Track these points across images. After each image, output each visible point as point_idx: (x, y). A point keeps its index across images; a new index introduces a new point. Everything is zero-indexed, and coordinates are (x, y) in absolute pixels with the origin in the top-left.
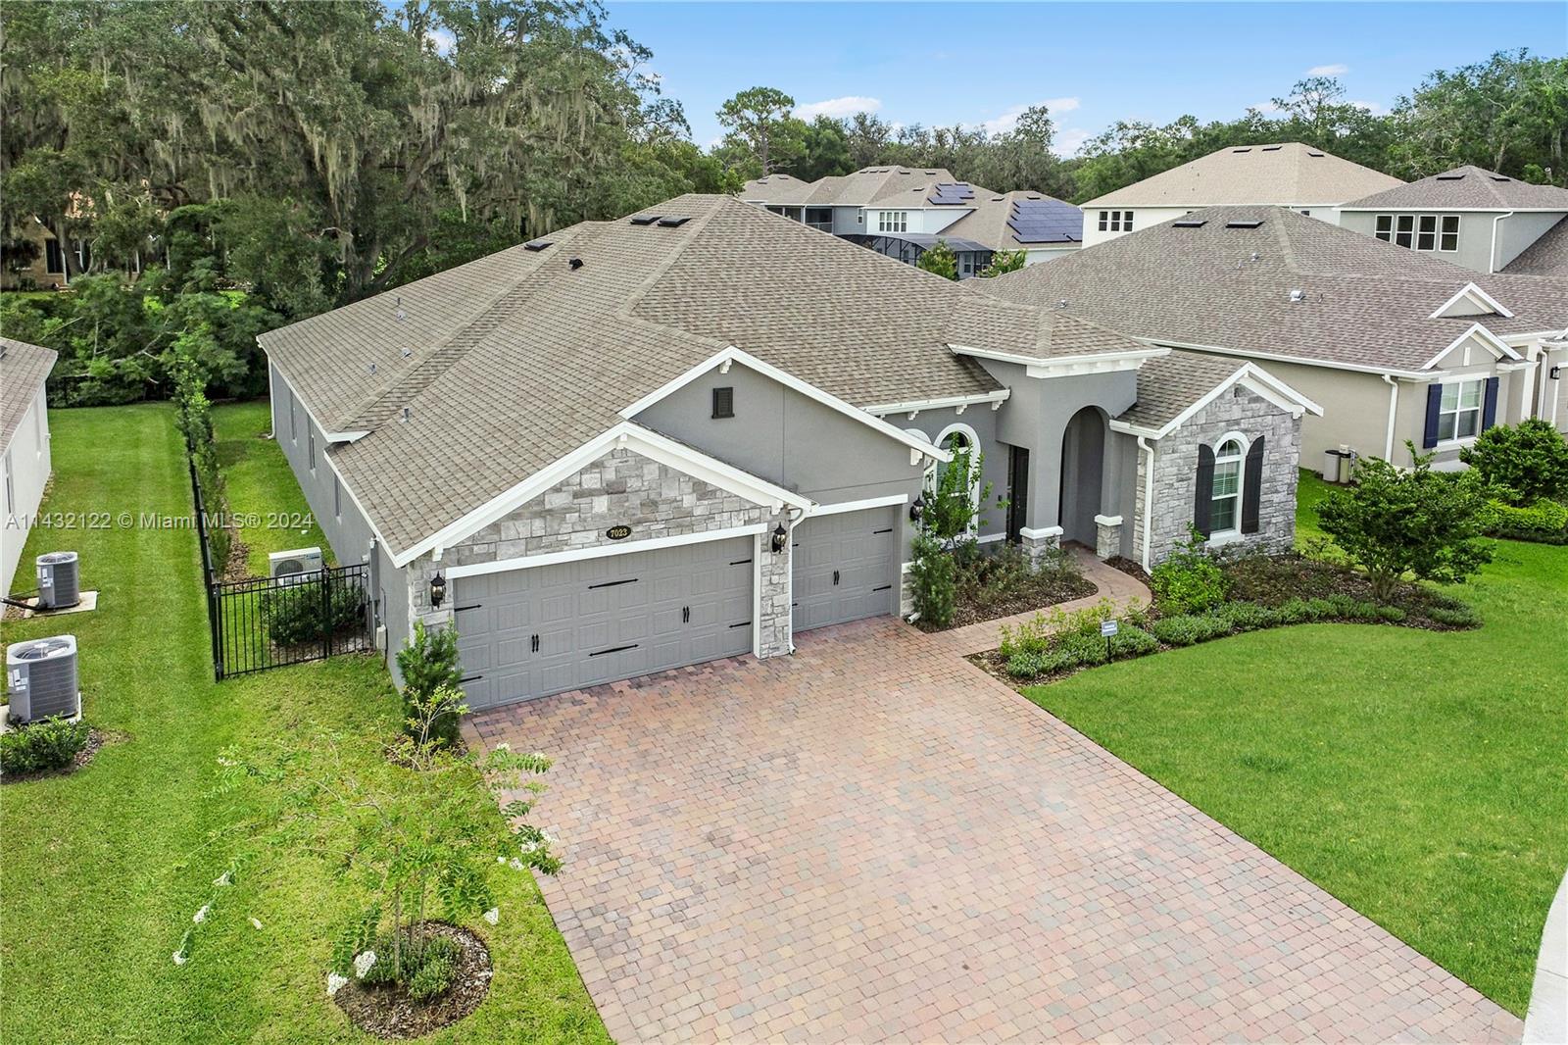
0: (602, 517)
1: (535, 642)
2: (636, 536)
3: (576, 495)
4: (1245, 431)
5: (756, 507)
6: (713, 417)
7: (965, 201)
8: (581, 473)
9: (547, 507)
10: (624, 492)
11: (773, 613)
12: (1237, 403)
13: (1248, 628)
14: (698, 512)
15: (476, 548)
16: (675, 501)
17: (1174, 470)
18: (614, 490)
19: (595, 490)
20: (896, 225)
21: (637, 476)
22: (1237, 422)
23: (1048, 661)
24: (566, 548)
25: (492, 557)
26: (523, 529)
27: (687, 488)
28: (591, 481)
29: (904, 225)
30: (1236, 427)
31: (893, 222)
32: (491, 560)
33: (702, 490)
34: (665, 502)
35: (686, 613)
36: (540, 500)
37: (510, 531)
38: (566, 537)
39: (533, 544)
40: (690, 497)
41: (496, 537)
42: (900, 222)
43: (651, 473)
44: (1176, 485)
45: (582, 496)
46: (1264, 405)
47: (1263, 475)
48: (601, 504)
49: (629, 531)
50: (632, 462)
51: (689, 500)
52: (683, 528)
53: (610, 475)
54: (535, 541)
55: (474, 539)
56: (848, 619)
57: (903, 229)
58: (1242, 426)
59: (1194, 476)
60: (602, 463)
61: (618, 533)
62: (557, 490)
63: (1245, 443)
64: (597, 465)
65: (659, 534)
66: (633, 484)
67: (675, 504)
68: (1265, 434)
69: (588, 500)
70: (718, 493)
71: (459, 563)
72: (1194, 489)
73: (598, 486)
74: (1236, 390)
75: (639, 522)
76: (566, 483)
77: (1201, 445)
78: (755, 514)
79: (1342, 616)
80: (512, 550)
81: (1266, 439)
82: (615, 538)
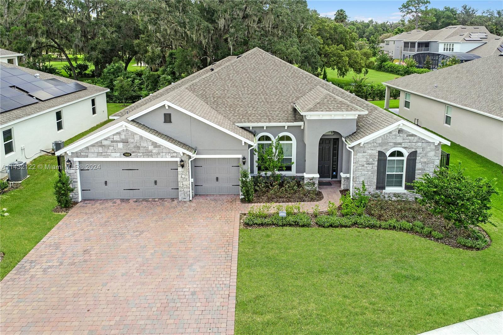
0: (121, 149)
1: (106, 183)
2: (133, 156)
3: (112, 142)
4: (405, 148)
5: (175, 152)
6: (164, 122)
7: (481, 39)
8: (113, 135)
9: (103, 144)
10: (128, 142)
11: (183, 187)
12: (400, 136)
13: (360, 226)
14: (154, 151)
15: (82, 153)
16: (145, 147)
17: (365, 160)
18: (125, 142)
19: (118, 141)
20: (450, 49)
21: (132, 138)
22: (400, 144)
23: (259, 221)
24: (110, 157)
25: (87, 157)
26: (96, 149)
27: (150, 144)
28: (117, 138)
29: (453, 49)
30: (400, 146)
31: (449, 48)
32: (86, 157)
33: (155, 145)
34: (142, 147)
35: (156, 182)
36: (101, 142)
37: (92, 150)
38: (110, 154)
39: (99, 154)
40: (151, 146)
41: (88, 151)
42: (451, 48)
43: (137, 138)
44: (365, 165)
45: (114, 142)
46: (416, 138)
47: (417, 167)
48: (120, 145)
49: (131, 155)
50: (130, 134)
51: (151, 148)
52: (148, 156)
53: (123, 137)
54: (100, 154)
55: (81, 151)
56: (222, 193)
57: (452, 50)
58: (403, 146)
59: (376, 163)
60: (120, 133)
61: (127, 154)
62: (106, 139)
63: (406, 153)
64: (119, 133)
65: (140, 157)
66: (131, 140)
67: (146, 148)
68: (418, 150)
69: (116, 143)
70: (161, 146)
71: (77, 157)
72: (376, 168)
73: (119, 140)
74: (399, 131)
75: (133, 152)
76: (109, 138)
77: (379, 152)
78: (175, 154)
79: (411, 230)
80: (93, 155)
81: (418, 152)
82: (126, 156)
